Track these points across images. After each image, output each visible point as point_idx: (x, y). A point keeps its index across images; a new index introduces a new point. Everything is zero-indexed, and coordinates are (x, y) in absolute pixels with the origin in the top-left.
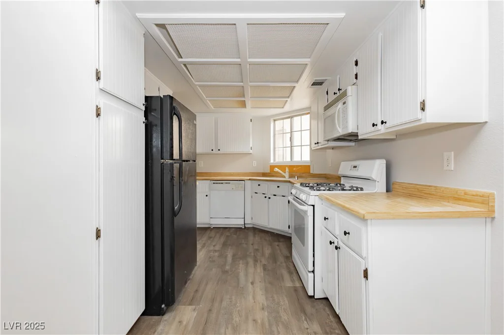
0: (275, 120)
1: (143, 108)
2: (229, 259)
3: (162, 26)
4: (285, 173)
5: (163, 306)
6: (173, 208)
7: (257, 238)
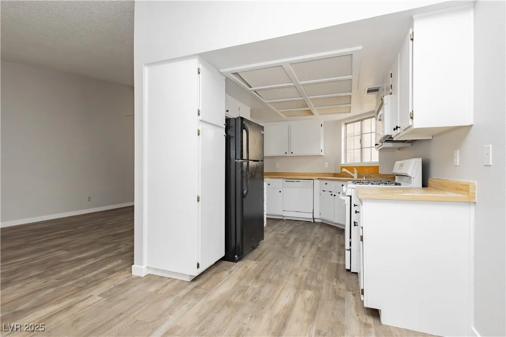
0: (346, 124)
1: (224, 127)
2: (291, 240)
3: (236, 74)
4: (353, 173)
5: (236, 256)
6: (243, 192)
7: (322, 230)
